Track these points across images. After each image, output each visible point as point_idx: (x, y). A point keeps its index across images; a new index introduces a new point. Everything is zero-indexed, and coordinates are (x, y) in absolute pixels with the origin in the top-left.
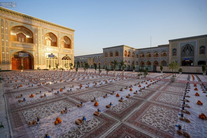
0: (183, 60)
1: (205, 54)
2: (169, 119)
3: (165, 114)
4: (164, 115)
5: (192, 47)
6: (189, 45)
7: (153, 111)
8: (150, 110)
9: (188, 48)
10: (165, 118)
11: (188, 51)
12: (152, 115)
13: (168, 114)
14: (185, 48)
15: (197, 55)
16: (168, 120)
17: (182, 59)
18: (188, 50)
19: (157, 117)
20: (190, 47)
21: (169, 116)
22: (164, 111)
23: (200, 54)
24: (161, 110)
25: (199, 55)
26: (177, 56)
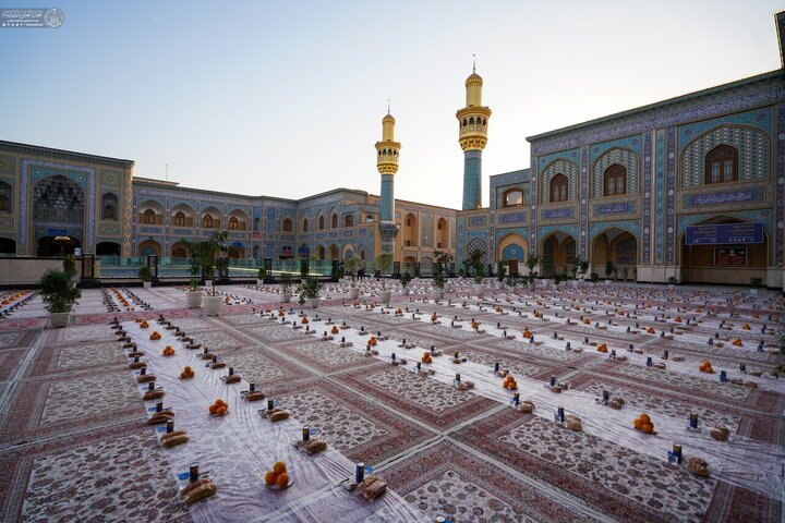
0: (43, 233)
1: (116, 220)
2: (140, 475)
3: (116, 462)
4: (112, 469)
5: (76, 191)
6: (65, 178)
7: (56, 486)
8: (29, 489)
9: (60, 190)
10: (126, 479)
11: (61, 203)
12: (65, 505)
13: (124, 457)
14: (49, 187)
15: (94, 221)
16: (140, 480)
17: (37, 229)
18: (61, 198)
19: (87, 497)
20: (71, 189)
21: (133, 462)
22: (104, 455)
23: (103, 219)
24: (91, 458)
25: (98, 221)
26: (14, 216)
